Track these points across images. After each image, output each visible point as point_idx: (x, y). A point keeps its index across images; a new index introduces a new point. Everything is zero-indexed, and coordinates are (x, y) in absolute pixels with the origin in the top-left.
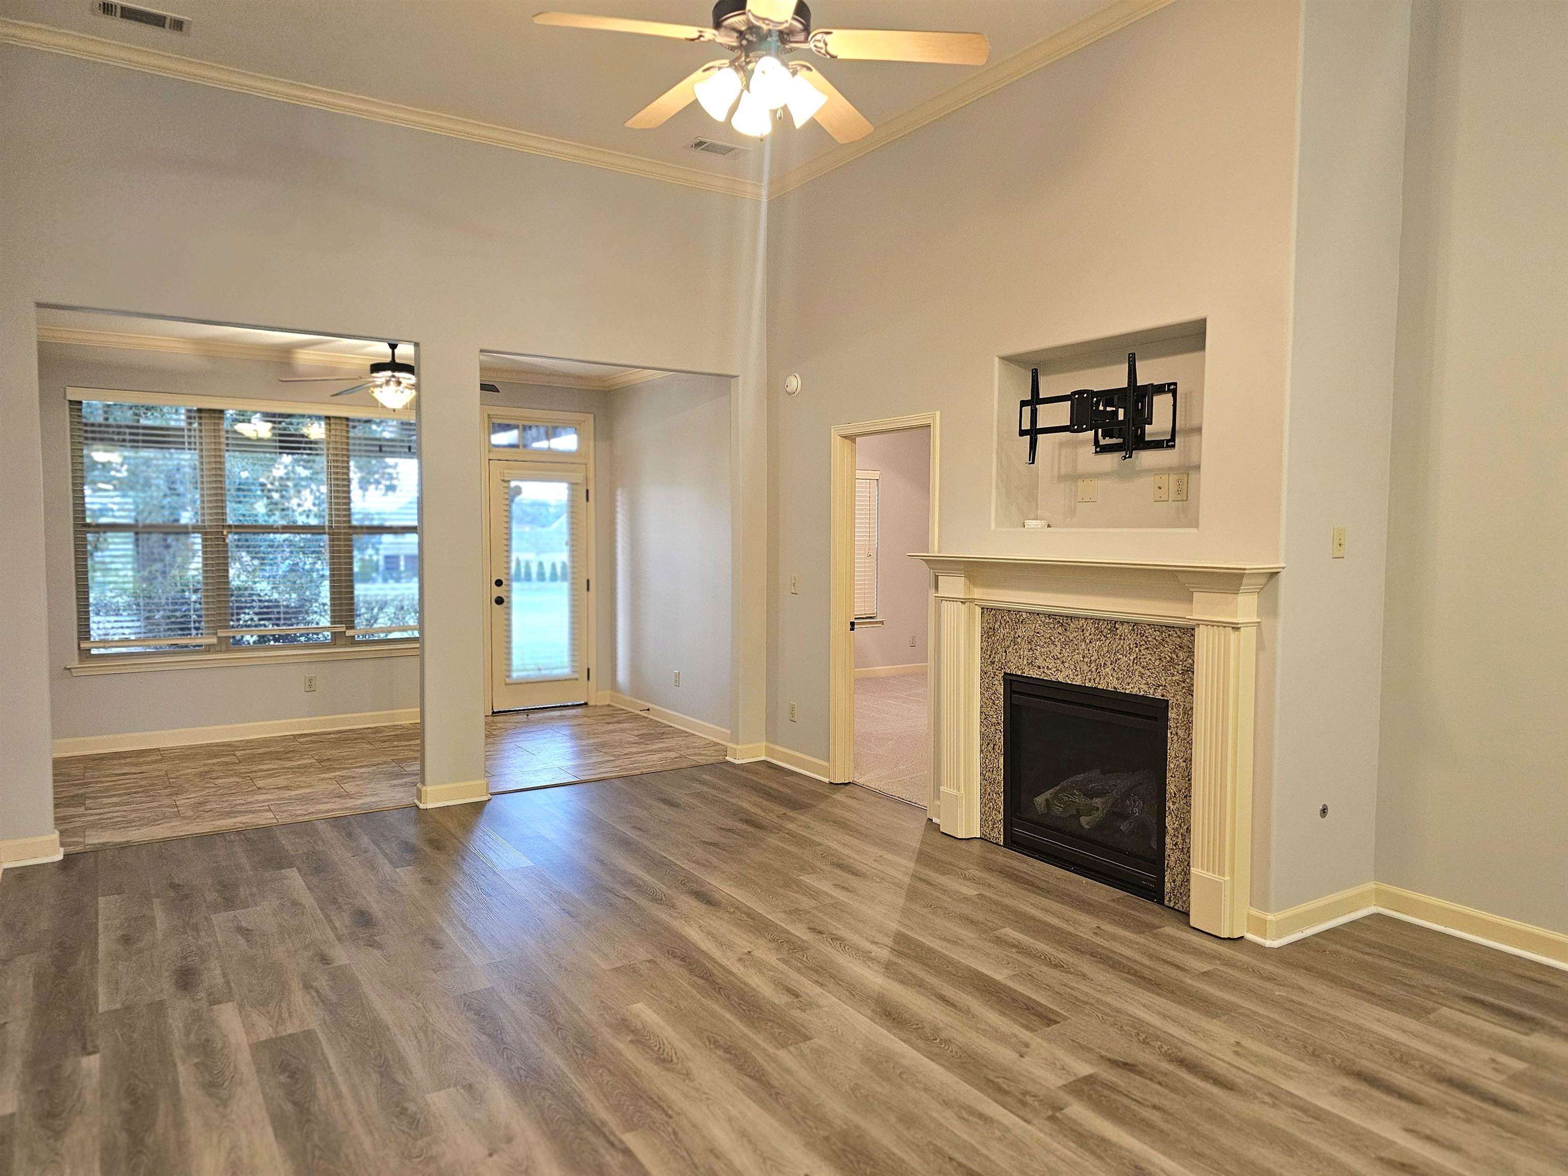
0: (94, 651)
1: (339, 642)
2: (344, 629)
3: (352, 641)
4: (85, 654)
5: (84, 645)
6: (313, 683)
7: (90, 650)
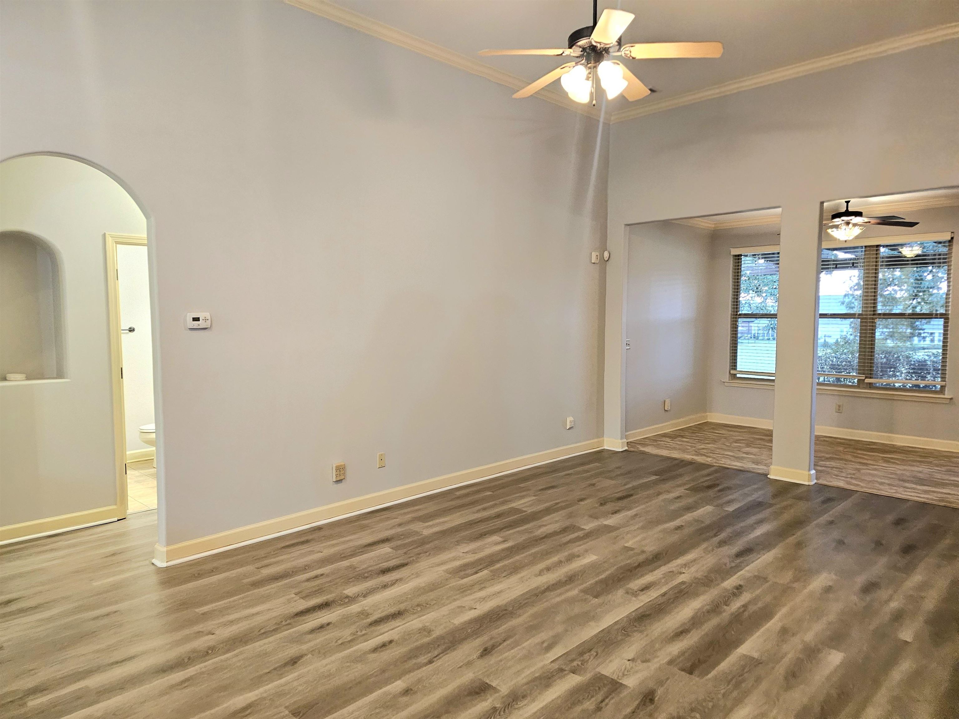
0: (738, 376)
1: (861, 386)
2: (863, 378)
3: (871, 386)
4: (734, 376)
5: (732, 372)
6: (841, 408)
7: (736, 375)
